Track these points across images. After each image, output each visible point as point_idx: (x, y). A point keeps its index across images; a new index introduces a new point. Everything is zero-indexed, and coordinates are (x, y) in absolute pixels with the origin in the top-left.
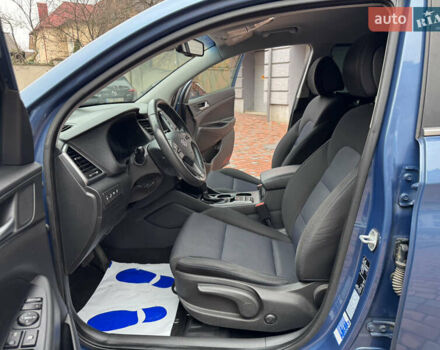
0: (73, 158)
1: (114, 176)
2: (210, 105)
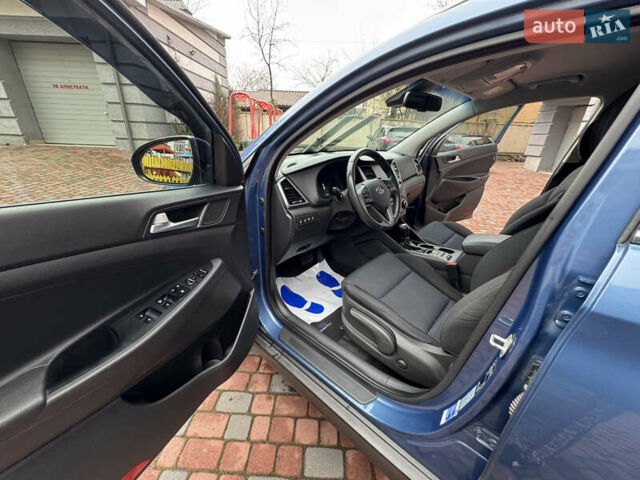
0: (283, 188)
1: (315, 206)
2: (462, 160)
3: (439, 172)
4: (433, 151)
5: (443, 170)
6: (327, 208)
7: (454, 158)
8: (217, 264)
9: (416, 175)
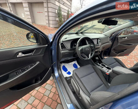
0: (61, 45)
1: (69, 50)
2: (128, 38)
3: (118, 42)
4: (117, 35)
5: (119, 41)
6: (73, 51)
7: (125, 38)
8: (38, 63)
9: (108, 42)
